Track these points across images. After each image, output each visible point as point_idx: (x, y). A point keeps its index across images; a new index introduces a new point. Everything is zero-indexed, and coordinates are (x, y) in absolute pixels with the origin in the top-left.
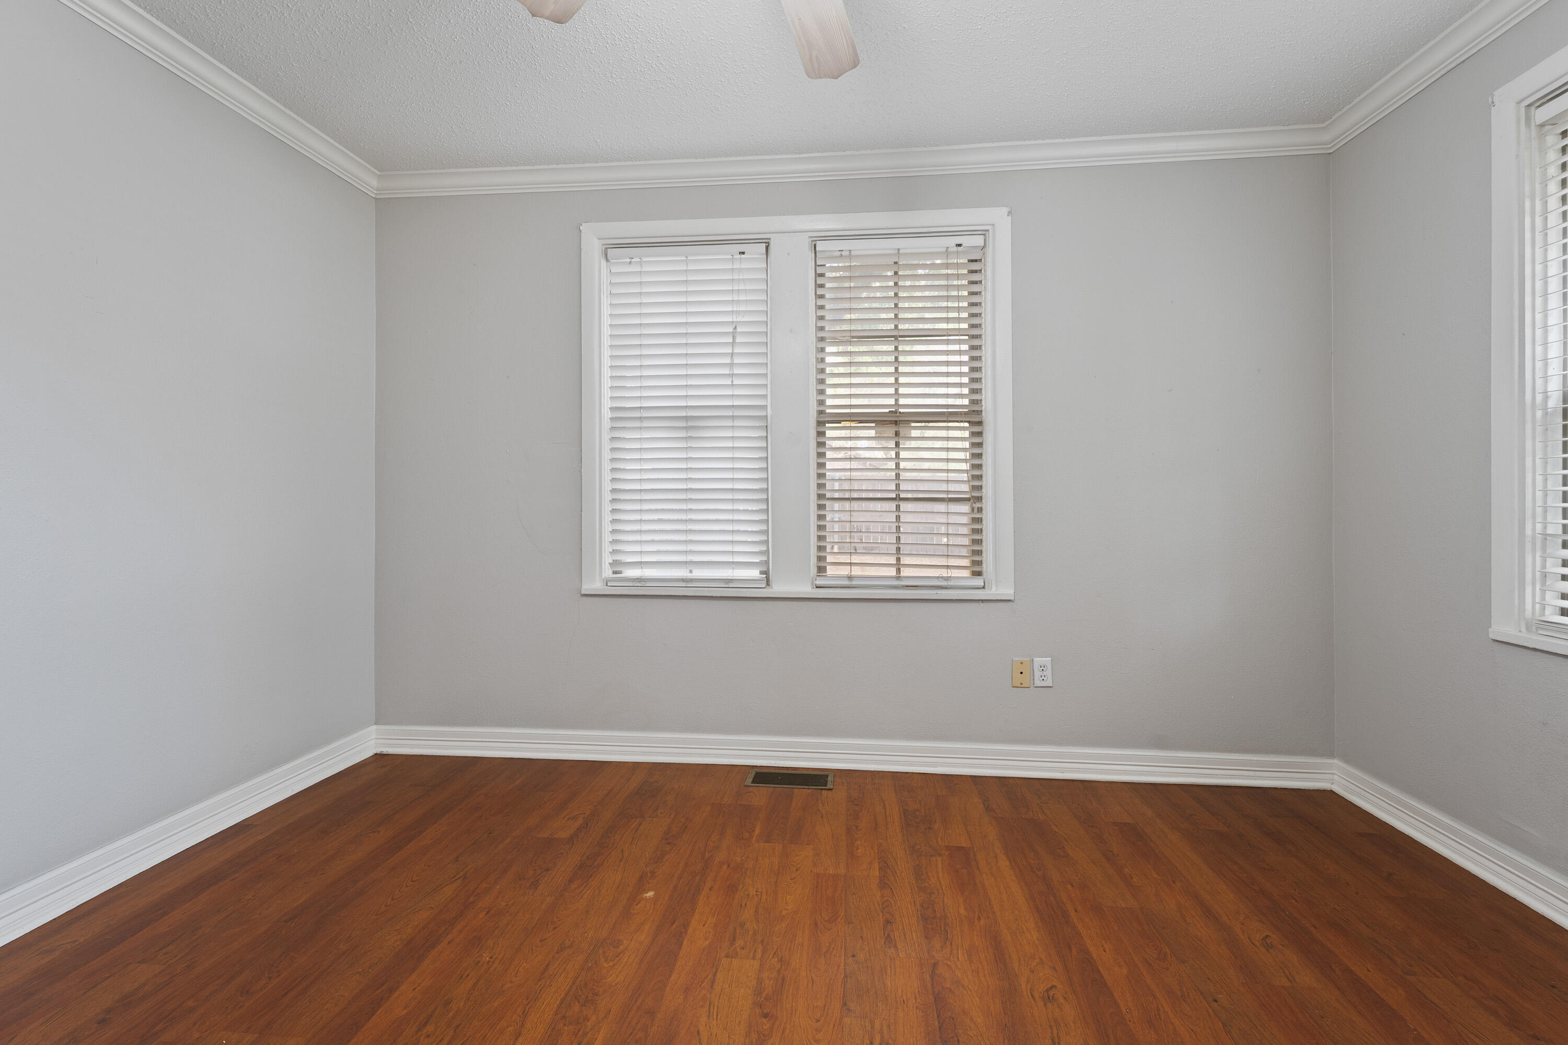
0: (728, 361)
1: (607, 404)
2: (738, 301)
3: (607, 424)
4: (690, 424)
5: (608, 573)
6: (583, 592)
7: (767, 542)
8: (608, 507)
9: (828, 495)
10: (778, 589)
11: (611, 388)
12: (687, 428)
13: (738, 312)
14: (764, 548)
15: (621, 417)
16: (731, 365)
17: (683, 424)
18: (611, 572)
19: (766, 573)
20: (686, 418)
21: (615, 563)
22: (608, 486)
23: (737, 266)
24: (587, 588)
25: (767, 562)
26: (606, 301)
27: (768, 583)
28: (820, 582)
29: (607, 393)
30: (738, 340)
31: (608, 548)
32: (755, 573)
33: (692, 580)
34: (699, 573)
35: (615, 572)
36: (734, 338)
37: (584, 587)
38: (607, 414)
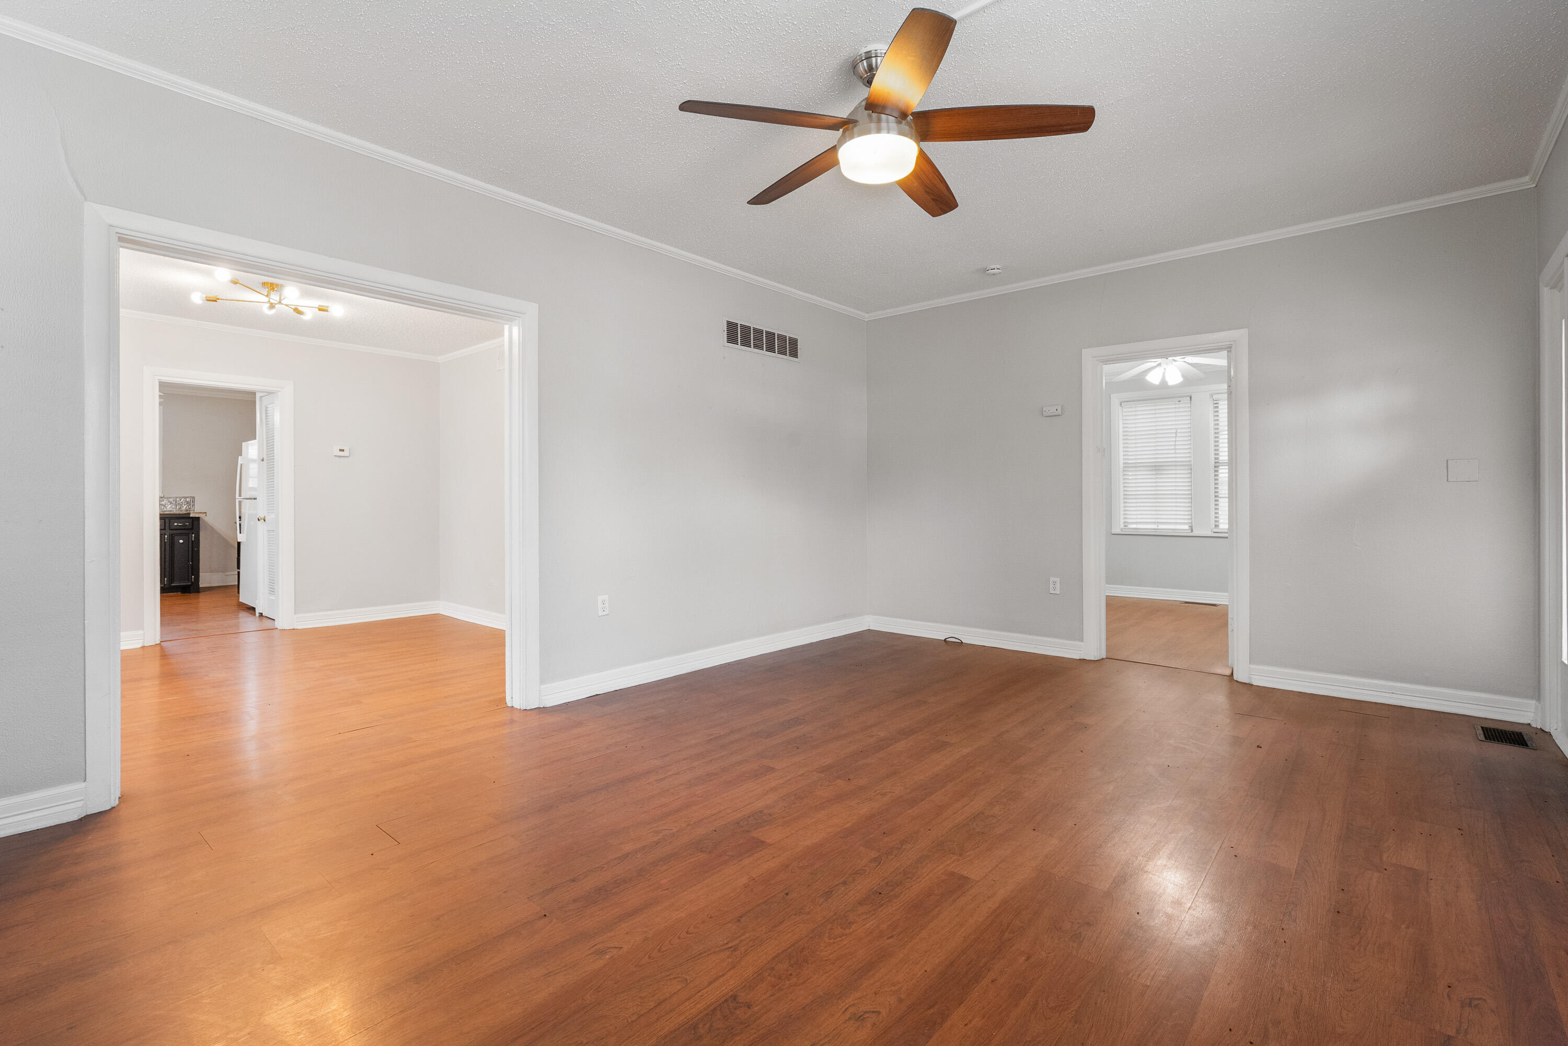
0: (1173, 447)
1: (1122, 462)
2: (1178, 416)
3: (1121, 470)
4: (1157, 468)
5: (1122, 526)
6: (1113, 533)
7: (1191, 515)
8: (1122, 505)
9: (1220, 496)
10: (1195, 533)
11: (1124, 455)
12: (1155, 470)
13: (1178, 424)
14: (1190, 517)
15: (1127, 466)
16: (1175, 445)
17: (1154, 468)
18: (1123, 526)
19: (1191, 527)
20: (1155, 466)
21: (1125, 522)
22: (1122, 493)
23: (1177, 406)
24: (1114, 531)
25: (1192, 523)
26: (1121, 422)
27: (1192, 531)
28: (1216, 530)
29: (1121, 457)
30: (1178, 435)
31: (1122, 517)
32: (1186, 527)
33: (1158, 529)
34: (1161, 527)
35: (1125, 526)
36: (1176, 435)
37: (1113, 531)
38: (1122, 465)
